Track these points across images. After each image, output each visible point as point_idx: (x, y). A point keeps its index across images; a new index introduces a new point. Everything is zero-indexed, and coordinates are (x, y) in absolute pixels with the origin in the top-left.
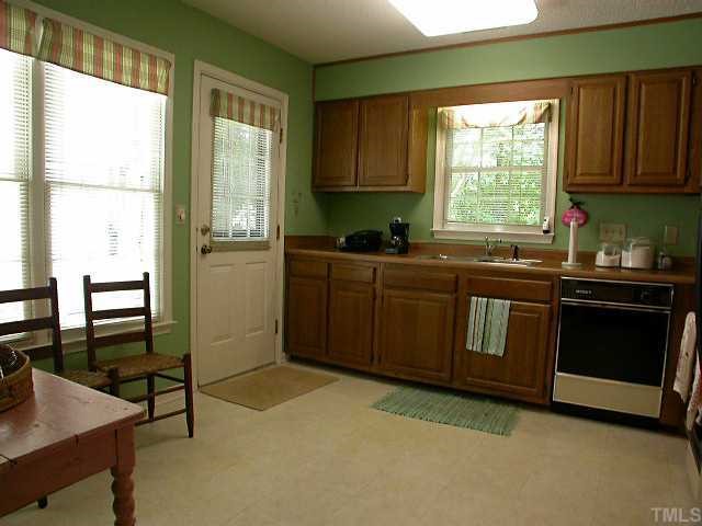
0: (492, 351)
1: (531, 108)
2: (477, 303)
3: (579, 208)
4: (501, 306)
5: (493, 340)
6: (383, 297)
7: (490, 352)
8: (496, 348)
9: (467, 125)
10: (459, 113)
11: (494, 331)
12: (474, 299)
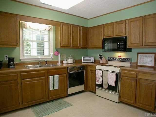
0: (56, 88)
1: (47, 27)
2: (51, 77)
3: (57, 51)
4: (57, 77)
5: (56, 85)
6: (21, 83)
7: (55, 89)
8: (56, 87)
9: (30, 28)
10: (28, 24)
11: (56, 83)
12: (50, 76)
